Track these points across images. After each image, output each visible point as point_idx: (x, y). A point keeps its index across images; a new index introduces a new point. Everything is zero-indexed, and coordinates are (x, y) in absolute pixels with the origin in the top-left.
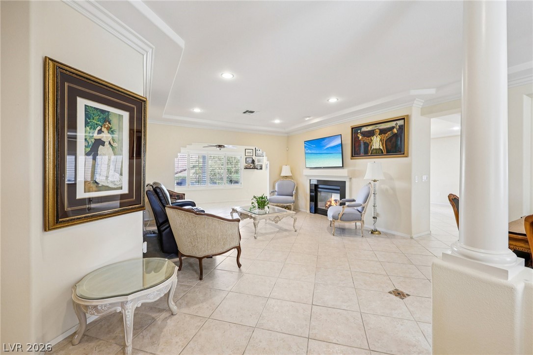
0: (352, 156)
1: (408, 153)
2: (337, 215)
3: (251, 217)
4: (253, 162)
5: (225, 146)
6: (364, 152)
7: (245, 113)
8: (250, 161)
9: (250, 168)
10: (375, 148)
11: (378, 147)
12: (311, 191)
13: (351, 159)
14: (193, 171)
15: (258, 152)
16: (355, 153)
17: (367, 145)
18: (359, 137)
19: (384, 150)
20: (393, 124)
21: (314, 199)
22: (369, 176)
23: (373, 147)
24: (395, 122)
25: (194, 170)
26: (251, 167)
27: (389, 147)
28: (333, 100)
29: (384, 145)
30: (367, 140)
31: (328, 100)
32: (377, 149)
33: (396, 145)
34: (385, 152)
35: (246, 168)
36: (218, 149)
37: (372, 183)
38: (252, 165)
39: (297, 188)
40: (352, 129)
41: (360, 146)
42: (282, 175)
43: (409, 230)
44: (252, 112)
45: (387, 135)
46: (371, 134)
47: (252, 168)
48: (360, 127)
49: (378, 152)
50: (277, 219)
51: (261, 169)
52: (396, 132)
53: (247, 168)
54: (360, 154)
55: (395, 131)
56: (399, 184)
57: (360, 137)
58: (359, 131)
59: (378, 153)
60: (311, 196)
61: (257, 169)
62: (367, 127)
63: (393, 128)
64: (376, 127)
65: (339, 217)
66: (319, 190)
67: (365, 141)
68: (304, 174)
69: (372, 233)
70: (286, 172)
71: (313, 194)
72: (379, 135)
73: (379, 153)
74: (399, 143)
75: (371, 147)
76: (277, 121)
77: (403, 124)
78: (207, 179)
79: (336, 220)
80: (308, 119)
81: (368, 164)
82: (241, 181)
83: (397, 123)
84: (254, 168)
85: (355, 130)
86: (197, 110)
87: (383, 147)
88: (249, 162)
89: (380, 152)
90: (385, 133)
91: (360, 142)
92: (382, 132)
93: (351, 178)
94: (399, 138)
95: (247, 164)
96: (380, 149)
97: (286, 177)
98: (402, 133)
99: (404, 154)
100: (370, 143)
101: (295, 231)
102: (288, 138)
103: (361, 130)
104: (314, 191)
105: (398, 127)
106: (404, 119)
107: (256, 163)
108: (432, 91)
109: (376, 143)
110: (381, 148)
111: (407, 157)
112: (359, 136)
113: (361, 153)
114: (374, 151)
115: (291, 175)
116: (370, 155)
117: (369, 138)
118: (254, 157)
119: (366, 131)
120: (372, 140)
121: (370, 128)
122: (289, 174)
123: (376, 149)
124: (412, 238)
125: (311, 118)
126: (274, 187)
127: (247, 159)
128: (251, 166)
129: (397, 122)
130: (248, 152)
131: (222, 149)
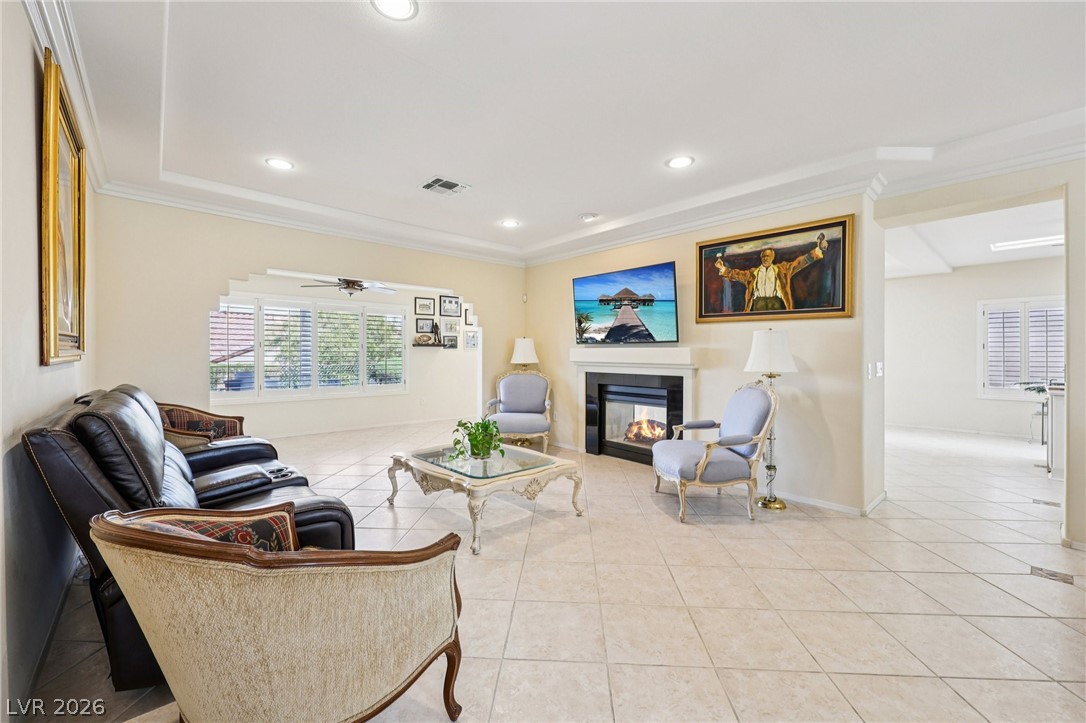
0: (701, 316)
1: (853, 307)
2: (693, 469)
3: (459, 488)
4: (435, 329)
5: (365, 285)
6: (734, 305)
7: (428, 186)
8: (427, 326)
9: (428, 345)
10: (762, 295)
11: (769, 293)
12: (589, 400)
13: (697, 323)
14: (276, 351)
15: (447, 306)
16: (710, 308)
17: (740, 290)
18: (718, 269)
19: (788, 300)
20: (813, 236)
21: (596, 419)
22: (756, 364)
23: (756, 294)
24: (818, 233)
25: (279, 348)
26: (430, 342)
27: (801, 294)
28: (681, 163)
29: (788, 289)
30: (740, 276)
31: (667, 163)
32: (769, 298)
33: (821, 290)
34: (789, 305)
35: (417, 344)
36: (345, 292)
37: (766, 380)
38: (433, 338)
39: (551, 391)
40: (701, 248)
41: (722, 291)
42: (513, 361)
43: (857, 495)
44: (450, 186)
45: (795, 263)
46: (753, 261)
47: (433, 345)
48: (723, 245)
49: (770, 306)
50: (535, 487)
51: (454, 346)
52: (822, 256)
53: (419, 345)
54: (721, 311)
55: (818, 253)
56: (827, 384)
57: (723, 270)
58: (719, 255)
59: (771, 308)
60: (589, 413)
61: (444, 346)
62: (742, 244)
63: (813, 245)
64: (767, 244)
65: (699, 473)
66: (610, 396)
67: (736, 278)
68: (571, 359)
69: (765, 505)
70: (524, 353)
71: (595, 407)
72: (774, 263)
73: (773, 308)
74: (829, 283)
75: (752, 294)
76: (510, 224)
77: (841, 236)
78: (314, 371)
79: (689, 480)
80: (590, 220)
81: (755, 333)
82: (406, 376)
83: (823, 236)
84: (438, 345)
85: (708, 253)
86: (280, 164)
87: (786, 294)
88: (425, 329)
89: (777, 305)
90: (790, 260)
91: (722, 282)
92: (781, 256)
93: (696, 370)
94: (830, 272)
95: (419, 335)
96: (776, 297)
97: (524, 365)
98: (837, 258)
99: (843, 309)
100: (749, 283)
101: (578, 515)
102: (527, 271)
103: (723, 252)
104: (597, 401)
105: (825, 244)
106: (843, 224)
107: (443, 332)
108: (925, 154)
109: (766, 282)
110: (780, 294)
111: (850, 317)
112: (718, 265)
113: (725, 308)
114: (761, 303)
115: (537, 361)
116: (748, 311)
117: (747, 272)
118: (437, 319)
119: (739, 255)
120: (753, 277)
121: (748, 248)
122: (532, 359)
123: (765, 298)
124: (863, 515)
125: (598, 218)
126: (495, 393)
127: (421, 323)
128: (430, 338)
129: (824, 231)
130: (420, 306)
131: (357, 293)
